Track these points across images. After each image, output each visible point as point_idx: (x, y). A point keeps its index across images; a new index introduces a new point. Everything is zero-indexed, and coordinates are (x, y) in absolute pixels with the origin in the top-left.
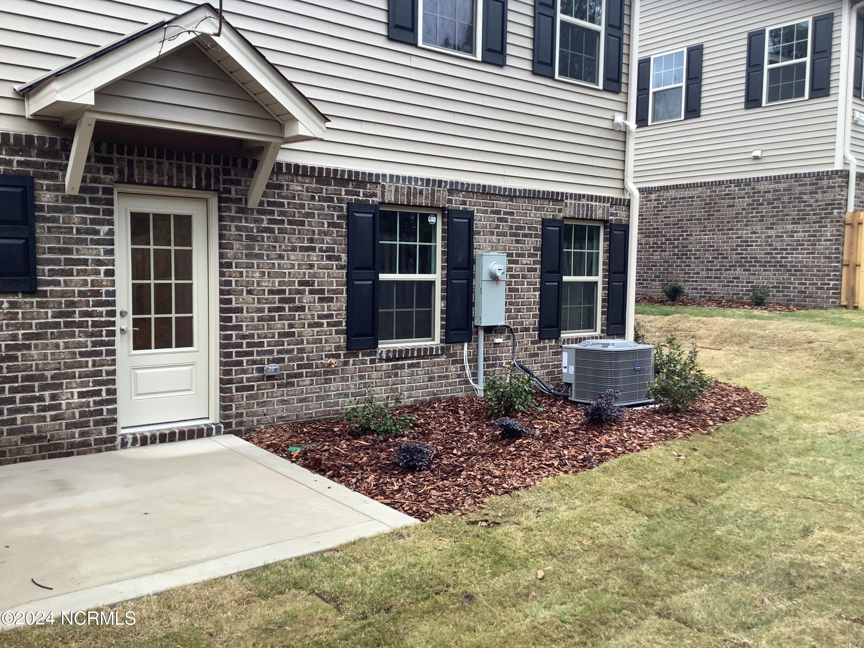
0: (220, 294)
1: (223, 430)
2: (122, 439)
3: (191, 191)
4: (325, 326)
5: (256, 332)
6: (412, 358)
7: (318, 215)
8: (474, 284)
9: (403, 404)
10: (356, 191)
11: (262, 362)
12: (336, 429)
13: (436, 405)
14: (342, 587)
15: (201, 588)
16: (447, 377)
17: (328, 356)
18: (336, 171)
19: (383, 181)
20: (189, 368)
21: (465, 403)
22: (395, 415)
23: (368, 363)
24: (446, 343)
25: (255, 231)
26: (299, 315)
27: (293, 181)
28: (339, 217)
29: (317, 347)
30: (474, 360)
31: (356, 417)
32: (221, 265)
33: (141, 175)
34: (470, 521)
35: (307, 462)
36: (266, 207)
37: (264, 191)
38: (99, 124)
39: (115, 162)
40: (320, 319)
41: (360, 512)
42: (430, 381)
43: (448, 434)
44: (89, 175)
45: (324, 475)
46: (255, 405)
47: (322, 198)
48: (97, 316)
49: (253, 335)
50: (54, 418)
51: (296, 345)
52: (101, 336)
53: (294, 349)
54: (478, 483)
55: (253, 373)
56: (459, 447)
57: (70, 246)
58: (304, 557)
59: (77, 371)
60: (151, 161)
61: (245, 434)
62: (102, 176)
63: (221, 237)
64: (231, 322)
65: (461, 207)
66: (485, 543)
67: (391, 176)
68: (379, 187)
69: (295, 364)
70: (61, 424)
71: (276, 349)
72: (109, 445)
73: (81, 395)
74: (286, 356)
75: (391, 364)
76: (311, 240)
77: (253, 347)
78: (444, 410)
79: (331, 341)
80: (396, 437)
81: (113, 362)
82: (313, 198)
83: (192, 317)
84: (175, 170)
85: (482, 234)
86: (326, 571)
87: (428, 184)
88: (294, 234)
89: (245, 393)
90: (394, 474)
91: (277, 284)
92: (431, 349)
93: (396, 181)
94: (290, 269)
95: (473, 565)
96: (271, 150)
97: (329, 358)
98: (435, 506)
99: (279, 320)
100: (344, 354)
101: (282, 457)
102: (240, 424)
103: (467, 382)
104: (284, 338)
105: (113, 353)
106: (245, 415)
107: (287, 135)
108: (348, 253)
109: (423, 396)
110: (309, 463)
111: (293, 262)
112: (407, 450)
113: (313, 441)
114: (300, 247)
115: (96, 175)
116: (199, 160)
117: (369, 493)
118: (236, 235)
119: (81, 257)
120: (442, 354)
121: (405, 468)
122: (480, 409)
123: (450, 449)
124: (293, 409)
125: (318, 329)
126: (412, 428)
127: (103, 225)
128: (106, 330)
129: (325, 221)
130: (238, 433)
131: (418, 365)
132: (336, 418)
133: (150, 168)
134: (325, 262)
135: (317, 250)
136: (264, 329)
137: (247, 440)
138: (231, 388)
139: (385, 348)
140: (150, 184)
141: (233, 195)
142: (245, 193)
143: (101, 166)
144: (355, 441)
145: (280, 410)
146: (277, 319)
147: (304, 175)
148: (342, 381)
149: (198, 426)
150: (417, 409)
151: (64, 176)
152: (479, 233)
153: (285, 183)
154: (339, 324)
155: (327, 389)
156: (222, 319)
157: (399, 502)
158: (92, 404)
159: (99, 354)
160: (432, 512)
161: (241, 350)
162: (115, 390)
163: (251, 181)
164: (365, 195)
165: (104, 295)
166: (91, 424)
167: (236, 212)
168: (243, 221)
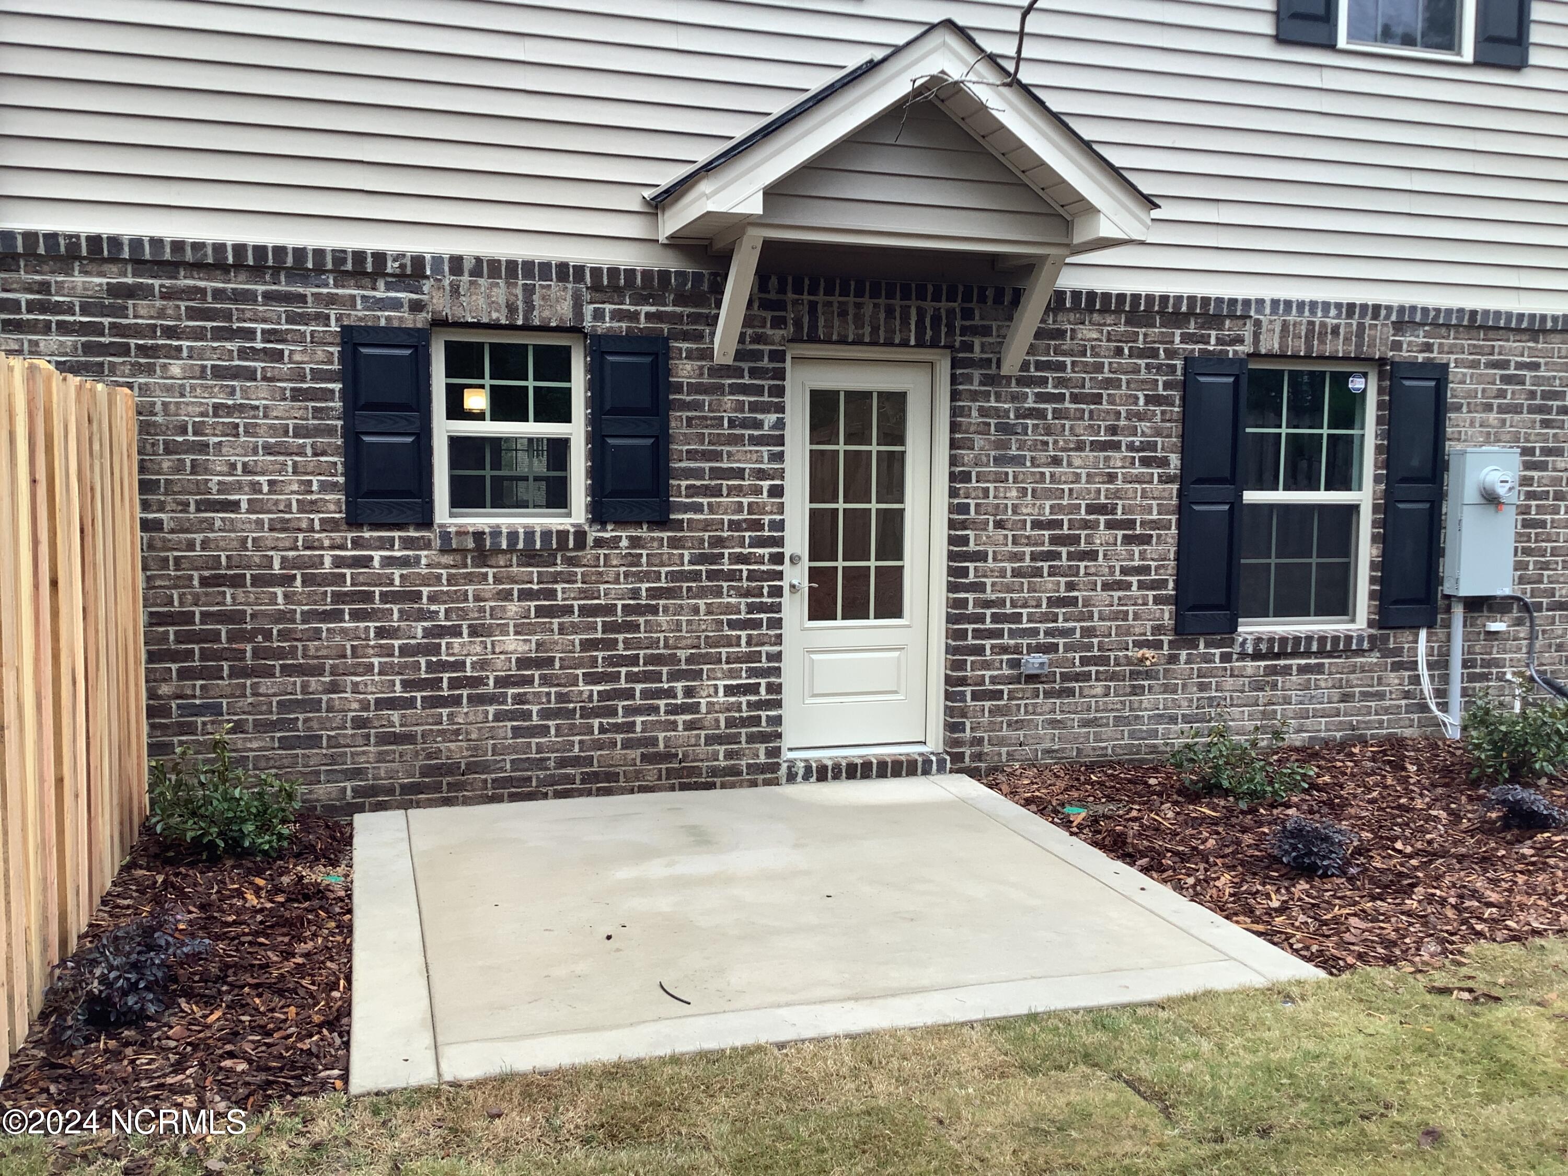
0: (950, 528)
1: (948, 765)
2: (789, 768)
3: (907, 349)
4: (1134, 587)
5: (1008, 596)
6: (1308, 654)
7: (1128, 382)
8: (1444, 510)
9: (1286, 744)
10: (1202, 336)
11: (1017, 650)
12: (1152, 781)
13: (1356, 750)
14: (1173, 1076)
15: (922, 1038)
16: (1380, 696)
17: (1138, 645)
18: (1164, 299)
19: (1257, 312)
20: (896, 654)
21: (1418, 750)
22: (1271, 764)
23: (1217, 660)
24: (1380, 628)
25: (1012, 416)
26: (1086, 567)
27: (1083, 323)
28: (1167, 386)
29: (1117, 627)
30: (1439, 664)
31: (1192, 760)
32: (953, 477)
33: (829, 326)
34: (1433, 987)
35: (1099, 837)
36: (1033, 372)
37: (1031, 345)
38: (768, 245)
39: (789, 307)
40: (1126, 575)
41: (1204, 942)
42: (1342, 701)
43: (1383, 809)
44: (750, 331)
45: (1132, 864)
46: (1005, 725)
47: (1135, 352)
48: (755, 563)
49: (1004, 601)
50: (689, 726)
51: (1078, 621)
52: (761, 595)
53: (1075, 628)
54: (1450, 913)
55: (1001, 669)
56: (1407, 838)
57: (719, 448)
58: (1100, 1009)
59: (724, 650)
60: (845, 303)
61: (987, 776)
62: (770, 332)
63: (954, 427)
64: (967, 576)
65: (1421, 357)
66: (1468, 1034)
67: (1275, 303)
68: (1249, 326)
69: (1077, 656)
70: (699, 736)
71: (1042, 627)
72: (769, 776)
73: (729, 691)
74: (1061, 641)
75: (1263, 663)
76: (1113, 430)
77: (1003, 623)
78: (1374, 760)
79: (1144, 616)
80: (1273, 806)
81: (779, 640)
82: (1119, 352)
83: (902, 567)
84: (882, 316)
85: (1465, 409)
86: (1143, 1041)
87: (1350, 314)
88: (1082, 418)
89: (988, 704)
90: (1271, 878)
91: (1047, 511)
92: (1349, 638)
93: (1284, 310)
94: (1072, 482)
95: (1441, 1073)
96: (1047, 268)
97: (1140, 648)
98: (1356, 948)
99: (1049, 575)
100: (1170, 642)
101: (1052, 822)
102: (978, 757)
103: (1424, 708)
104: (1058, 607)
105: (777, 624)
106: (986, 742)
107: (1078, 239)
108: (1182, 453)
109: (1328, 730)
110: (1104, 838)
111: (1078, 471)
112: (1298, 833)
113: (1110, 799)
114: (1092, 442)
115: (760, 331)
116: (922, 296)
117: (1219, 907)
118: (978, 424)
119: (735, 465)
120: (1371, 650)
121: (1293, 868)
122: (1453, 764)
123: (1388, 839)
124: (1071, 738)
125: (1121, 593)
126: (1305, 791)
127: (769, 412)
128: (769, 586)
129: (1140, 395)
130: (974, 773)
131: (1319, 669)
132: (1152, 761)
133: (843, 314)
134: (1138, 470)
135: (1123, 448)
136: (1022, 591)
137: (990, 787)
138: (963, 693)
139: (1251, 633)
140: (843, 341)
141: (977, 353)
142: (998, 348)
143: (768, 315)
144: (1191, 807)
145: (1047, 738)
146: (1045, 574)
147: (1105, 310)
148: (1164, 692)
149: (908, 755)
150: (1315, 755)
151: (713, 334)
152: (1458, 408)
153: (1069, 327)
154: (1162, 584)
155: (1136, 705)
156: (952, 571)
157: (1281, 933)
158: (744, 707)
159: (757, 624)
160: (1350, 960)
161: (982, 627)
162: (780, 685)
163: (1009, 326)
164: (1220, 341)
165: (766, 528)
166: (743, 739)
167: (982, 383)
168: (992, 398)
